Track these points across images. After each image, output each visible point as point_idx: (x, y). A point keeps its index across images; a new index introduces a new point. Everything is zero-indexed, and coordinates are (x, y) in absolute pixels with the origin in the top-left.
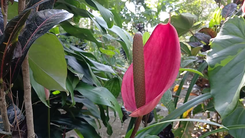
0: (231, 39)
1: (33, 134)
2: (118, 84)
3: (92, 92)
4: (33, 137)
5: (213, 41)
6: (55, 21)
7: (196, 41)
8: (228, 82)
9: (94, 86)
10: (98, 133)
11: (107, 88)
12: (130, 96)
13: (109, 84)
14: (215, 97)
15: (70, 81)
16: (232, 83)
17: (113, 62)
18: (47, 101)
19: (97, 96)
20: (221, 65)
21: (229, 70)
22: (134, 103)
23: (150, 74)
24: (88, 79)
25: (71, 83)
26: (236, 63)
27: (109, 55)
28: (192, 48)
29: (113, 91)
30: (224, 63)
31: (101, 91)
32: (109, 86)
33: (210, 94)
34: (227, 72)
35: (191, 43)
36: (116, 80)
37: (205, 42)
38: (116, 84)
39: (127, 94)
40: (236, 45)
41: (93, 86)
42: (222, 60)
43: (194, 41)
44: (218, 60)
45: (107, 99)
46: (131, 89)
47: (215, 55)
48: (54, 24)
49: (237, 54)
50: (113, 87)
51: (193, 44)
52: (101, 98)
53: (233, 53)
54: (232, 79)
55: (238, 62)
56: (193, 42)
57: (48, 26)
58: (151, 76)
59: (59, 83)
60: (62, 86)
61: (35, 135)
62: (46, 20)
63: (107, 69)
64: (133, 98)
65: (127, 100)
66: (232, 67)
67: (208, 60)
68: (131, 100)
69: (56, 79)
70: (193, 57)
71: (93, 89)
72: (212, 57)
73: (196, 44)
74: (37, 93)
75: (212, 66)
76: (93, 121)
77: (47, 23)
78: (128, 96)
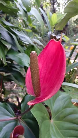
3: (17, 57)
9: (19, 52)
11: (27, 54)
15: (3, 49)
19: (20, 59)
24: (15, 47)
45: (26, 62)
52: (22, 61)
71: (18, 55)
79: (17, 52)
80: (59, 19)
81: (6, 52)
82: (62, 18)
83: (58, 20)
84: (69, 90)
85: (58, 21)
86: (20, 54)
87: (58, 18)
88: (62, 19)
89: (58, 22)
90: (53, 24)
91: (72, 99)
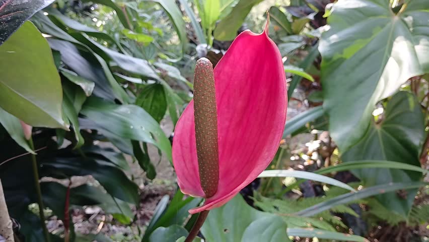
0: (364, 8)
1: (8, 223)
2: (161, 95)
3: (112, 116)
4: (9, 227)
5: (332, 10)
6: (23, 9)
7: (301, 5)
8: (353, 88)
9: (118, 102)
10: (130, 178)
11: (142, 106)
12: (189, 166)
13: (145, 96)
14: (331, 113)
15: (70, 97)
16: (360, 90)
17: (150, 55)
18: (28, 142)
19: (125, 124)
20: (344, 56)
21: (357, 65)
22: (197, 177)
23: (227, 123)
24: (105, 89)
25: (72, 101)
26: (369, 55)
27: (142, 43)
28: (293, 17)
29: (153, 108)
30: (348, 53)
31: (131, 113)
32: (146, 100)
33: (322, 108)
34: (353, 69)
35: (292, 8)
36: (158, 87)
37: (317, 7)
38: (159, 94)
39: (184, 161)
40: (372, 19)
41: (114, 102)
42: (346, 46)
43: (298, 4)
44: (339, 46)
45: (144, 129)
46: (191, 151)
47: (334, 38)
48: (21, 17)
49: (373, 37)
50: (153, 101)
51: (296, 9)
52: (132, 127)
53: (366, 34)
54: (360, 82)
55: (374, 51)
56: (297, 7)
57: (8, 22)
58: (229, 127)
59: (49, 113)
60: (55, 118)
61: (12, 224)
62: (3, 4)
63: (140, 68)
64: (194, 169)
65: (183, 174)
66: (362, 60)
67: (322, 48)
68: (192, 172)
69: (41, 105)
70: (295, 38)
71: (115, 111)
72: (329, 41)
73: (301, 11)
74: (7, 129)
75: (328, 60)
76: (121, 156)
77: (7, 13)
78: (186, 165)
79: (111, 103)
80: (225, 6)
81: (78, 106)
82: (232, 3)
83: (223, 8)
84: (275, 207)
85: (223, 12)
86: (123, 109)
87: (222, 5)
88: (234, 6)
89: (225, 16)
90: (211, 23)
91: (288, 230)
